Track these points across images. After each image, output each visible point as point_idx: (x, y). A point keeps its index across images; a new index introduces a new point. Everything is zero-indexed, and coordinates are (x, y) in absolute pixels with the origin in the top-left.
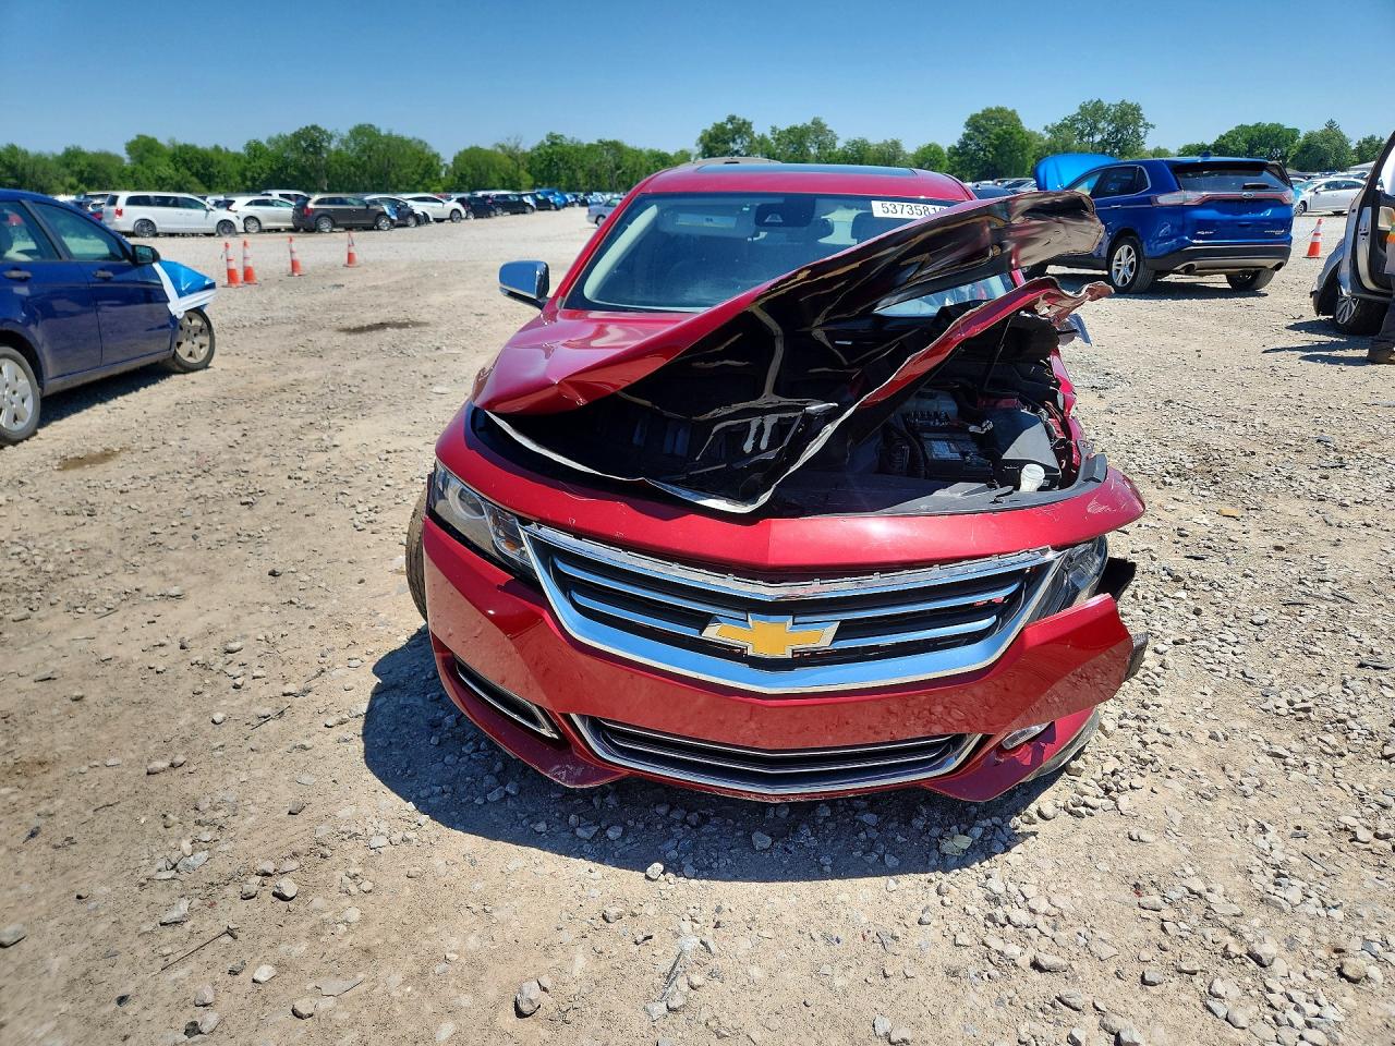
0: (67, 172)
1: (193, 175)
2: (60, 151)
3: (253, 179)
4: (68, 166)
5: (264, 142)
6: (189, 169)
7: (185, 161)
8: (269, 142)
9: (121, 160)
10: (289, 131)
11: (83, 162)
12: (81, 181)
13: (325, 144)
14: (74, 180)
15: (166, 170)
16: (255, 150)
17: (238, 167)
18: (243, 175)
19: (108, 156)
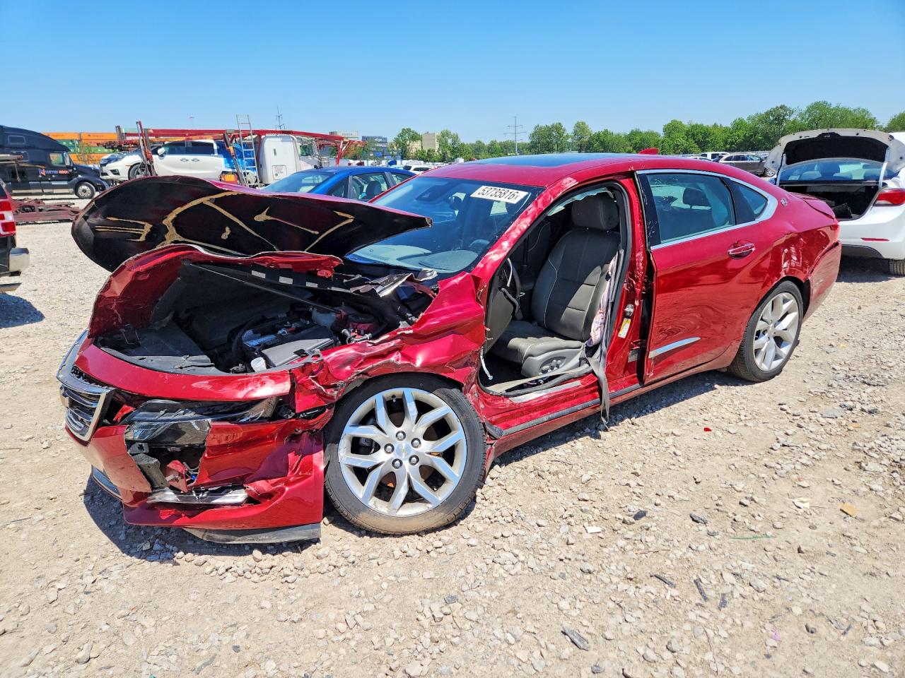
0: (629, 143)
1: (696, 142)
2: (628, 132)
3: (732, 143)
4: (630, 140)
5: (745, 119)
6: (694, 139)
7: (693, 135)
8: (749, 119)
9: (659, 135)
10: (763, 111)
11: (638, 138)
12: (634, 148)
13: (787, 117)
14: (631, 148)
15: (681, 140)
16: (739, 125)
17: (724, 136)
18: (726, 143)
19: (652, 134)
